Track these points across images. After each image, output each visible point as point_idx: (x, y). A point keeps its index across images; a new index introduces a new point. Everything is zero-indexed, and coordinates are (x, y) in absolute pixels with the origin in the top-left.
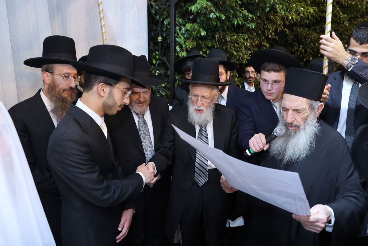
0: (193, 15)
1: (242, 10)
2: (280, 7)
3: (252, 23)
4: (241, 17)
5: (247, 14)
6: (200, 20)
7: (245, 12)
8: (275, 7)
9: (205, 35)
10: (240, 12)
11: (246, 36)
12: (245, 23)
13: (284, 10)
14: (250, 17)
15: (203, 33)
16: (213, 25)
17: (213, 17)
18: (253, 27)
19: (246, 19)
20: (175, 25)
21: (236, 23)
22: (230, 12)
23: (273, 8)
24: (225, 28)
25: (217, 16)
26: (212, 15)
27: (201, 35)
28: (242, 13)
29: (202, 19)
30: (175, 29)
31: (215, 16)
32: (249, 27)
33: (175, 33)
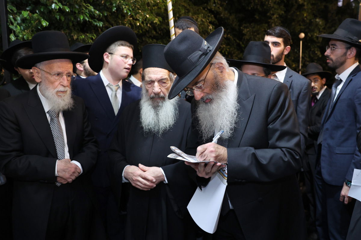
0: (30, 7)
1: (88, 6)
2: (125, 8)
3: (100, 22)
4: (87, 13)
5: (93, 10)
6: (40, 11)
7: (92, 8)
8: (121, 7)
9: (47, 25)
10: (86, 8)
11: (94, 36)
12: (93, 21)
13: (130, 11)
14: (97, 14)
15: (45, 24)
16: (56, 18)
17: (55, 8)
18: (101, 26)
19: (92, 16)
20: (7, 13)
21: (82, 18)
22: (75, 8)
23: (119, 9)
24: (71, 24)
25: (60, 7)
26: (53, 6)
27: (42, 26)
28: (88, 9)
29: (42, 10)
30: (7, 18)
31: (58, 7)
32: (97, 25)
33: (7, 22)
